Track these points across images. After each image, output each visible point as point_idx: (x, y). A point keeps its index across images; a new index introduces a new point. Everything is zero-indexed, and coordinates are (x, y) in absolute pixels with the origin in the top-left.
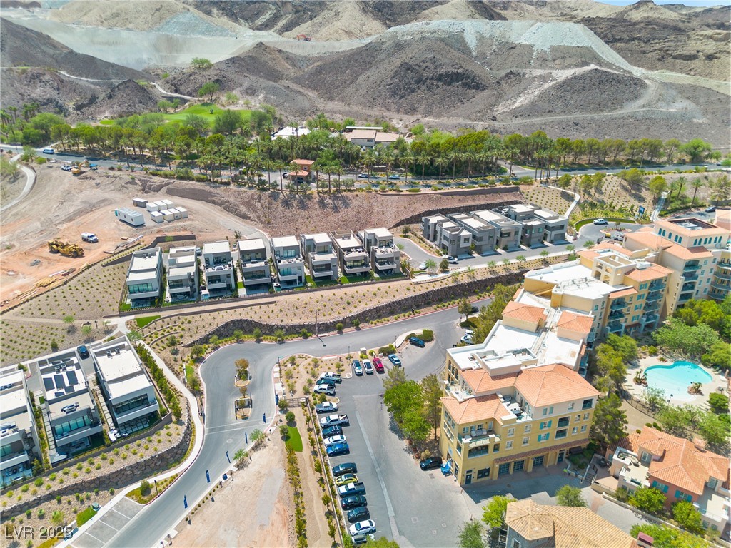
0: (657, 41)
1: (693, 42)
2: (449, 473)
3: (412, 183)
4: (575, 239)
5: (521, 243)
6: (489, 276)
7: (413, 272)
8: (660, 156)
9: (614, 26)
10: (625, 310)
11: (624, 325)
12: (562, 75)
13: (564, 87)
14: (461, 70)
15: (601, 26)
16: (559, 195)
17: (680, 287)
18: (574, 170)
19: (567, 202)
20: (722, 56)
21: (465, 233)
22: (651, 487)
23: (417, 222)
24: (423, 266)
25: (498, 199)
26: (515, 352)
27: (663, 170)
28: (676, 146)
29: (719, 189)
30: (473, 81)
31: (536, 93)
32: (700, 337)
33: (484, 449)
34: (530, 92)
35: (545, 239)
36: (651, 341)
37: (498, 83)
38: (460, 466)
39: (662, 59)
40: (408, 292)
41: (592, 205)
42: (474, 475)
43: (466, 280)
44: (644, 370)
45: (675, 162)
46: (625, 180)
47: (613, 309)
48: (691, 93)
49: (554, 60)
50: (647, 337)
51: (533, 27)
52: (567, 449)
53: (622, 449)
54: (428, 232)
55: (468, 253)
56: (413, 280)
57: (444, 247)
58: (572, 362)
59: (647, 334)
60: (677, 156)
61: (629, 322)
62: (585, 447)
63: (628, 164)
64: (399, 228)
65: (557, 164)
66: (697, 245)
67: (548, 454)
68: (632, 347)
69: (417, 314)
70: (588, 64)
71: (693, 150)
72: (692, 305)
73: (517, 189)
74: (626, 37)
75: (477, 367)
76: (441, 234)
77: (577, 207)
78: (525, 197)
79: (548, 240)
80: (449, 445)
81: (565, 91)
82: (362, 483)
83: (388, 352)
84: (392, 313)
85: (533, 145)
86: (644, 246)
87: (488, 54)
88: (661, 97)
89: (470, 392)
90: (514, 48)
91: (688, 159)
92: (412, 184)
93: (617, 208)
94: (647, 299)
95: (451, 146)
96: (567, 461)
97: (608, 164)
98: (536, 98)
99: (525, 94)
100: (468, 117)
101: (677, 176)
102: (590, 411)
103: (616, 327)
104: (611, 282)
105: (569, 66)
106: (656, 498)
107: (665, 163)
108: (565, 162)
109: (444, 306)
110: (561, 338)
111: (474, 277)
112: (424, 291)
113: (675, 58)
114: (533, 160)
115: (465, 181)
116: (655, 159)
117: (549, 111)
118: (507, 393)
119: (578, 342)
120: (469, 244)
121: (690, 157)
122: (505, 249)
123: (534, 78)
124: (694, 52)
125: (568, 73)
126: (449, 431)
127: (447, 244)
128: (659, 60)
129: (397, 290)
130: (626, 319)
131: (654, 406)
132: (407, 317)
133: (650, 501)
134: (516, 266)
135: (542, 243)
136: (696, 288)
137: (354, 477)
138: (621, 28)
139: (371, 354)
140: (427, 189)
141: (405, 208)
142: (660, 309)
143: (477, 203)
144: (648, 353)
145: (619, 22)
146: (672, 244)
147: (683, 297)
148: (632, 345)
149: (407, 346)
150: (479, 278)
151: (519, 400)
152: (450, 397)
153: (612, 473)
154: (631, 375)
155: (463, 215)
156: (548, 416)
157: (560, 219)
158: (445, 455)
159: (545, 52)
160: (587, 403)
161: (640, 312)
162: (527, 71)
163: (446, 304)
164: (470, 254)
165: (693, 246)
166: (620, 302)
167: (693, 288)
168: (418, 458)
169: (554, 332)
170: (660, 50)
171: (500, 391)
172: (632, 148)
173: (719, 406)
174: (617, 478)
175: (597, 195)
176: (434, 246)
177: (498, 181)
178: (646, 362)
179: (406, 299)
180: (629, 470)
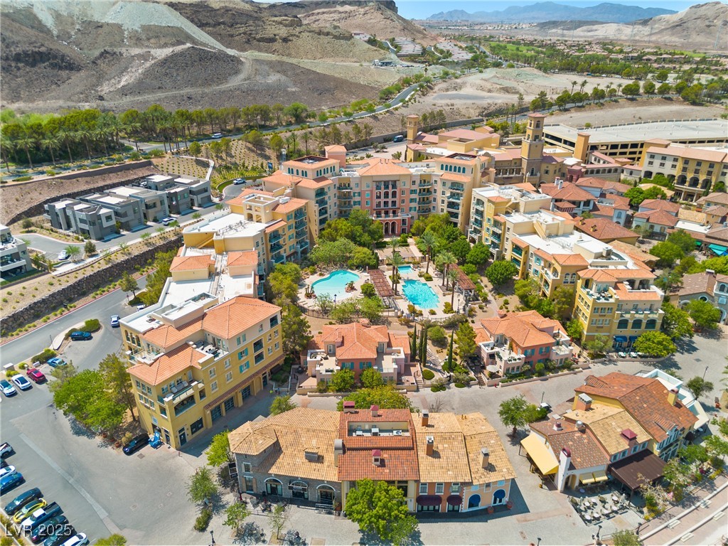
0: (239, 26)
1: (269, 27)
2: (160, 444)
3: (18, 172)
4: (221, 200)
5: (170, 212)
6: (146, 249)
7: (51, 266)
8: (271, 119)
9: (198, 11)
10: (281, 241)
11: (285, 255)
12: (162, 53)
13: (167, 64)
14: (43, 49)
15: (186, 11)
16: (195, 163)
17: (317, 213)
18: (202, 140)
19: (203, 169)
20: (294, 39)
21: (103, 211)
22: (342, 369)
23: (40, 213)
24: (62, 255)
25: (132, 175)
26: (195, 299)
27: (277, 131)
28: (281, 109)
29: (322, 140)
30: (63, 60)
31: (140, 71)
32: (342, 247)
33: (191, 400)
34: (133, 70)
35: (193, 204)
36: (309, 263)
37: (94, 62)
38: (170, 430)
39: (248, 42)
40: (52, 287)
41: (228, 168)
42: (188, 432)
43: (121, 258)
44: (311, 285)
45: (284, 124)
46: (249, 142)
47: (272, 241)
48: (280, 67)
49: (148, 39)
50: (305, 261)
51: (116, 6)
52: (268, 371)
53: (312, 351)
54: (58, 220)
55: (115, 232)
56: (54, 274)
57: (83, 232)
58: (251, 291)
59: (304, 259)
60: (284, 119)
61: (288, 253)
62: (283, 362)
63: (247, 129)
64: (16, 224)
65: (183, 136)
66: (319, 176)
67: (253, 382)
68: (296, 270)
69: (71, 309)
70: (184, 43)
71: (294, 112)
72: (330, 226)
73: (150, 163)
74: (211, 21)
75: (158, 325)
76: (75, 218)
77: (215, 172)
78: (161, 169)
79: (196, 204)
80: (150, 415)
81: (169, 68)
82: (54, 503)
83: (47, 358)
84: (37, 316)
85: (153, 120)
86: (280, 185)
87: (73, 33)
88: (257, 72)
89: (158, 352)
90: (101, 27)
91: (293, 120)
92: (18, 174)
93: (250, 168)
94: (296, 228)
95: (57, 126)
96: (271, 382)
97: (230, 131)
98: (142, 76)
99: (128, 72)
100: (69, 99)
101: (289, 134)
102: (278, 327)
103: (279, 258)
104: (263, 220)
105: (165, 45)
106: (347, 376)
107: (277, 125)
108: (190, 135)
109: (104, 291)
110: (235, 276)
111: (130, 254)
112: (72, 281)
113: (259, 40)
114: (158, 136)
115: (87, 162)
116: (268, 123)
117: (159, 88)
118: (198, 338)
119: (250, 275)
120: (113, 222)
121: (294, 119)
122: (155, 220)
123: (133, 56)
124: (272, 36)
125: (168, 51)
126: (146, 401)
127: (86, 227)
128: (246, 42)
129: (36, 289)
130: (285, 250)
131: (325, 311)
132: (59, 316)
133: (344, 380)
134: (172, 233)
135: (192, 209)
136: (328, 212)
137: (41, 502)
138: (204, 13)
139: (22, 367)
140: (41, 176)
141: (17, 200)
142: (308, 235)
143: (108, 182)
144: (309, 273)
145: (201, 7)
146: (301, 179)
147: (322, 222)
148: (295, 268)
149: (70, 344)
150: (136, 252)
151: (210, 340)
152: (137, 365)
153: (310, 375)
154: (301, 294)
155: (97, 195)
156: (243, 344)
157: (201, 183)
158: (150, 428)
159: (137, 31)
160: (273, 320)
161: (293, 241)
162: (123, 50)
163: (105, 289)
164: (119, 233)
165: (316, 177)
166: (275, 235)
167: (326, 212)
168: (119, 446)
169: (227, 273)
170: (244, 33)
171: (190, 338)
172: (247, 115)
173: (370, 293)
174: (314, 376)
175: (229, 159)
176: (71, 234)
177: (126, 159)
178: (310, 280)
179: (52, 296)
180: (322, 365)
